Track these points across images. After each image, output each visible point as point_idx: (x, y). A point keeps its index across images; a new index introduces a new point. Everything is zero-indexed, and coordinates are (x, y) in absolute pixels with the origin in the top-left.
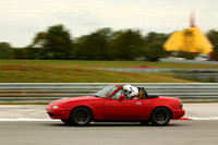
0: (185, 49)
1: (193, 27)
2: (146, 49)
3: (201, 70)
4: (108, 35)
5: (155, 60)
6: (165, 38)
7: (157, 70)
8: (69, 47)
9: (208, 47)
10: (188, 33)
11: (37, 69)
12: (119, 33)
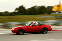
1: (60, 4)
2: (47, 11)
4: (36, 7)
5: (50, 14)
6: (52, 7)
7: (50, 17)
8: (25, 12)
11: (16, 18)
12: (39, 7)
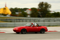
0: (4, 13)
1: (6, 7)
3: (8, 19)
9: (10, 13)
10: (5, 9)
